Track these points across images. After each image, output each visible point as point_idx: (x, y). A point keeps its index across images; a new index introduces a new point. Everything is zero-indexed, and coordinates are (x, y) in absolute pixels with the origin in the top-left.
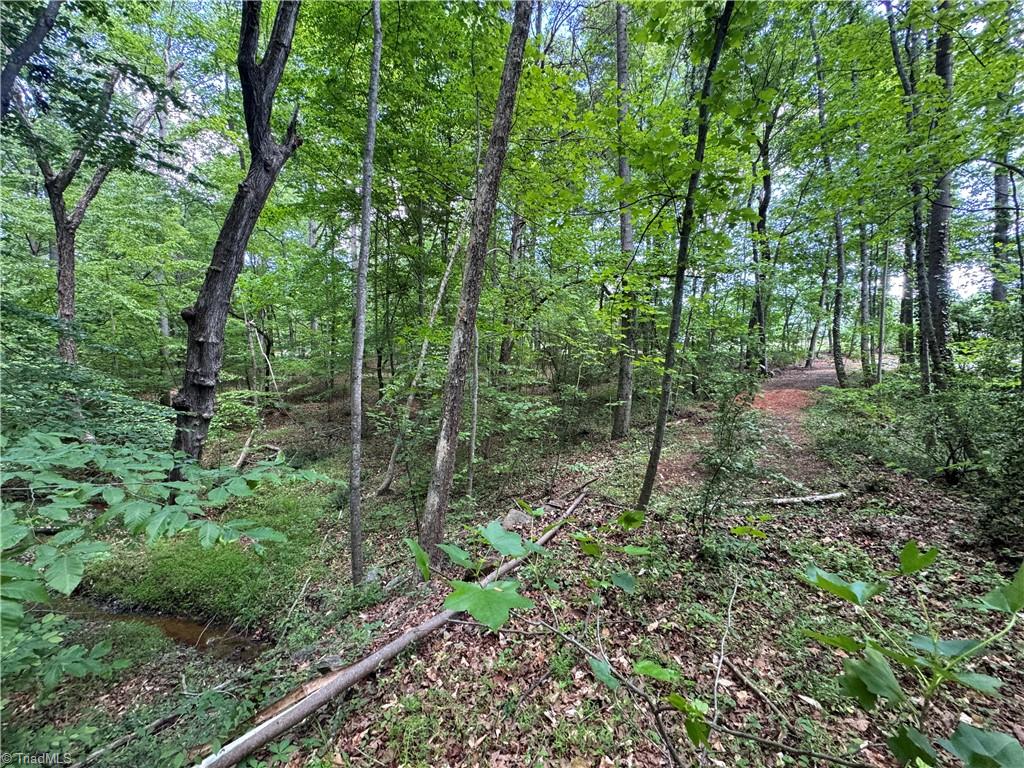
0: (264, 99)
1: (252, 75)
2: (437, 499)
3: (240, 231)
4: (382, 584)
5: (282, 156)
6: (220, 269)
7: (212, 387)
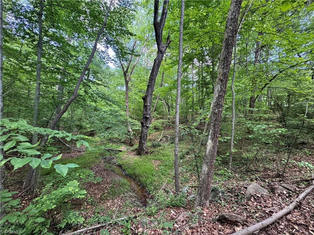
0: (160, 32)
1: (157, 25)
2: (207, 169)
3: (155, 72)
4: (188, 196)
5: (165, 48)
6: (150, 84)
7: (149, 118)
